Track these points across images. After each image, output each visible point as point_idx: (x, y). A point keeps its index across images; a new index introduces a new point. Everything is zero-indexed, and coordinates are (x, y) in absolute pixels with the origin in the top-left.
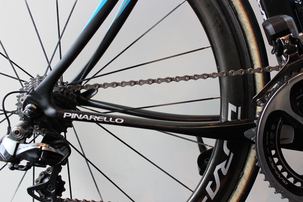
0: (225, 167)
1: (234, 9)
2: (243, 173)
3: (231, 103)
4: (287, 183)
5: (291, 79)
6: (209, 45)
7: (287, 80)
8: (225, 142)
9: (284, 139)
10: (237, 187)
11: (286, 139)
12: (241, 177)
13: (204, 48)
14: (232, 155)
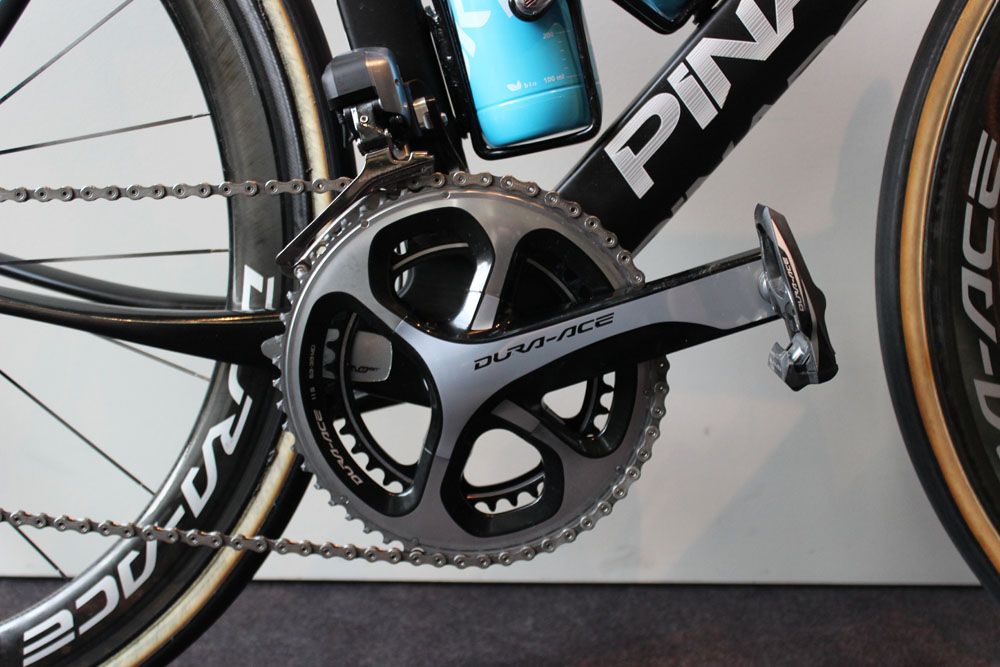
0: (232, 432)
1: (265, 20)
2: (276, 453)
3: (252, 266)
4: (360, 481)
5: (373, 214)
6: (205, 110)
7: (366, 217)
8: (234, 368)
9: (366, 369)
10: (259, 490)
11: (373, 369)
12: (271, 463)
13: (189, 118)
14: (249, 401)
